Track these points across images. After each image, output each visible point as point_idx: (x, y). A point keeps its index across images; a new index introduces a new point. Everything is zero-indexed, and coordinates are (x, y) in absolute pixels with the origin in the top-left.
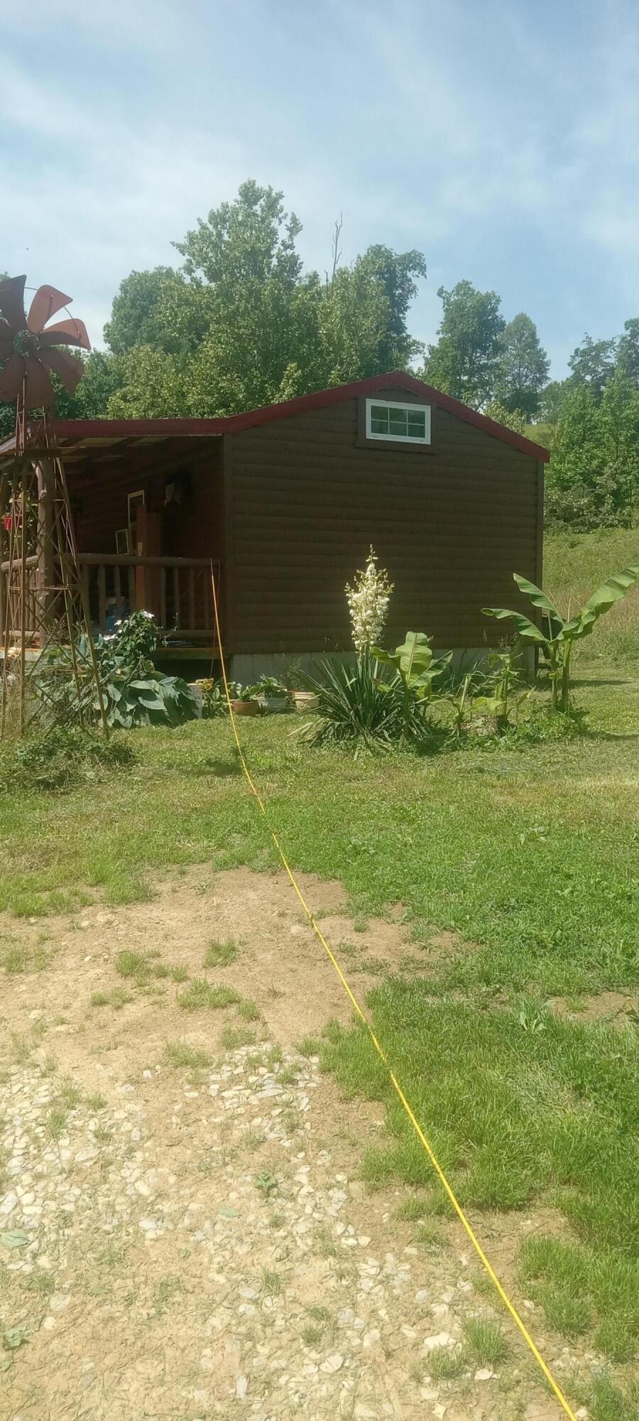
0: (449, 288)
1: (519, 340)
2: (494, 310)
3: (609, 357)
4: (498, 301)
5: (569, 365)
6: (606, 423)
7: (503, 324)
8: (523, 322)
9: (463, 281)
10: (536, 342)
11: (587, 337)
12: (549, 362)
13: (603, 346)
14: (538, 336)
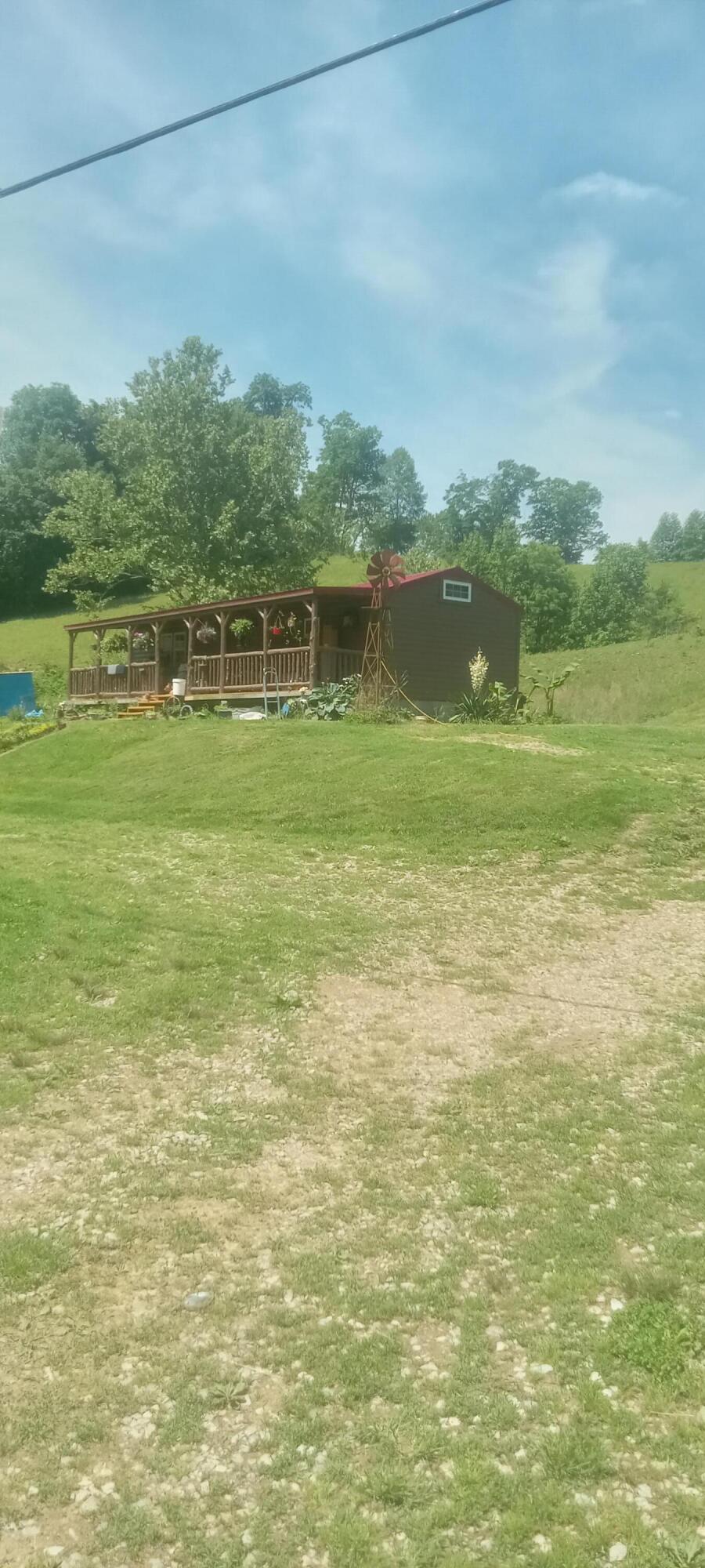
0: (330, 417)
1: (398, 473)
2: (374, 444)
3: (483, 494)
4: (380, 436)
5: (445, 498)
7: (384, 457)
8: (402, 456)
9: (344, 412)
10: (414, 475)
11: (462, 474)
12: (425, 497)
13: (477, 484)
14: (417, 470)
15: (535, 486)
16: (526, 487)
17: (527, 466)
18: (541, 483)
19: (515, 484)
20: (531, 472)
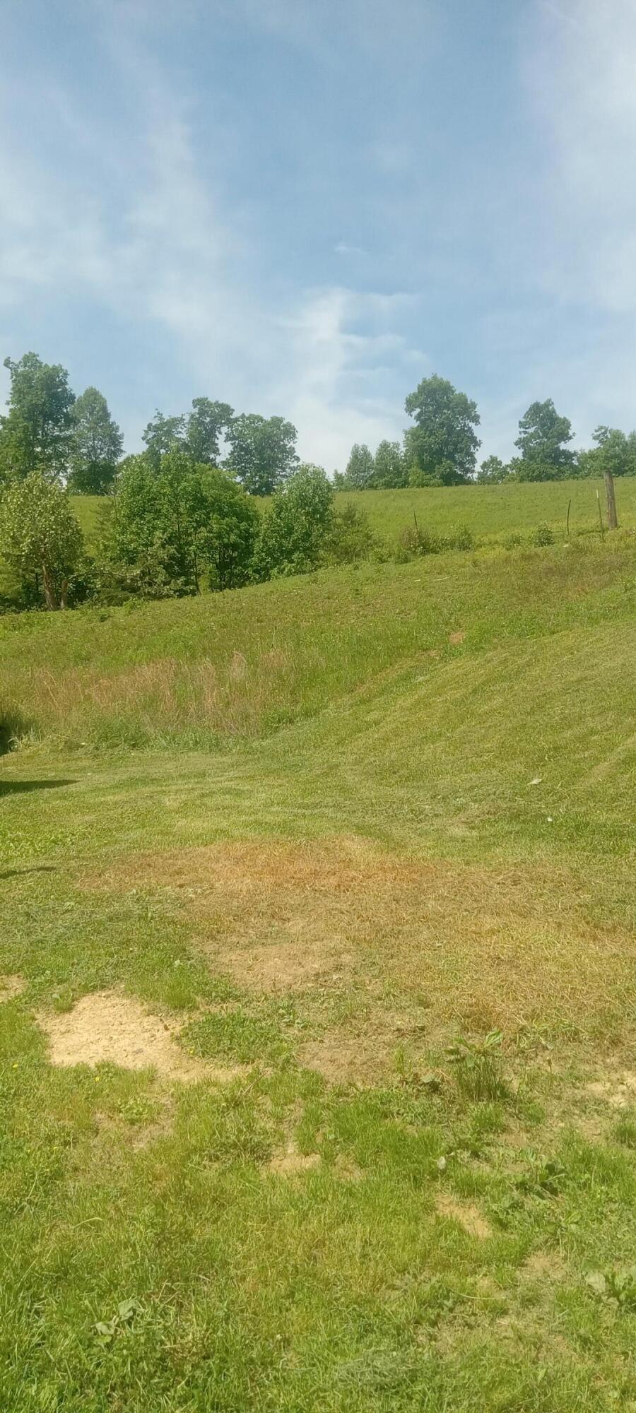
0: (16, 359)
1: (91, 414)
2: (64, 383)
3: (180, 432)
4: (66, 374)
5: (143, 439)
6: (164, 494)
7: (73, 397)
8: (93, 395)
9: (30, 353)
10: (106, 415)
11: (158, 413)
12: (121, 437)
13: (174, 423)
14: (110, 409)
15: (230, 422)
16: (222, 425)
17: (220, 403)
18: (236, 420)
19: (211, 422)
20: (226, 409)
